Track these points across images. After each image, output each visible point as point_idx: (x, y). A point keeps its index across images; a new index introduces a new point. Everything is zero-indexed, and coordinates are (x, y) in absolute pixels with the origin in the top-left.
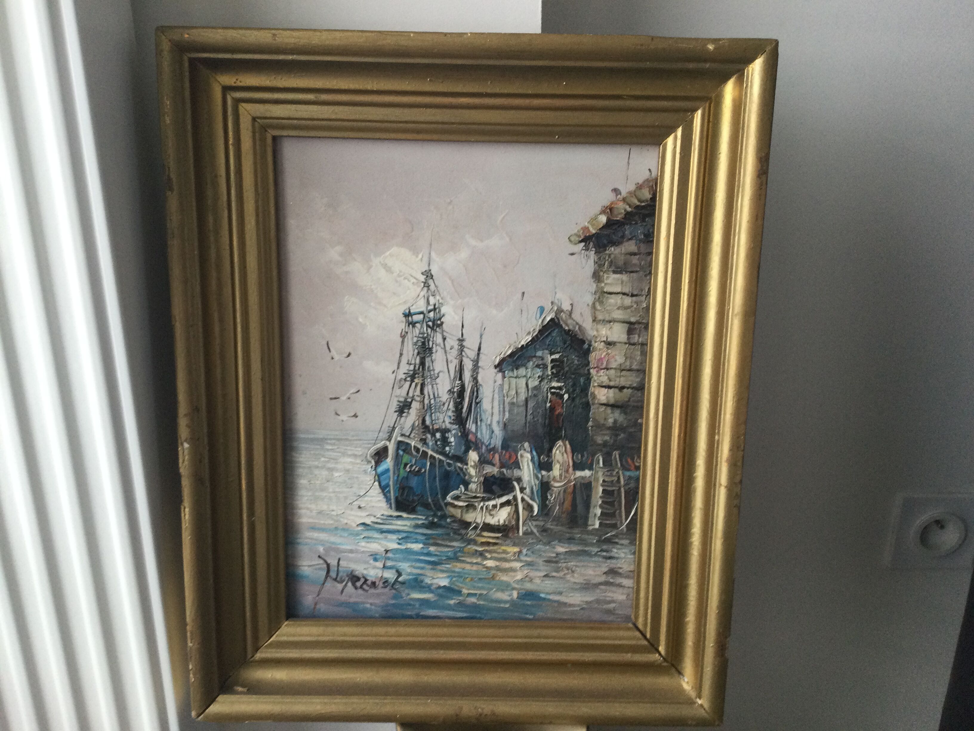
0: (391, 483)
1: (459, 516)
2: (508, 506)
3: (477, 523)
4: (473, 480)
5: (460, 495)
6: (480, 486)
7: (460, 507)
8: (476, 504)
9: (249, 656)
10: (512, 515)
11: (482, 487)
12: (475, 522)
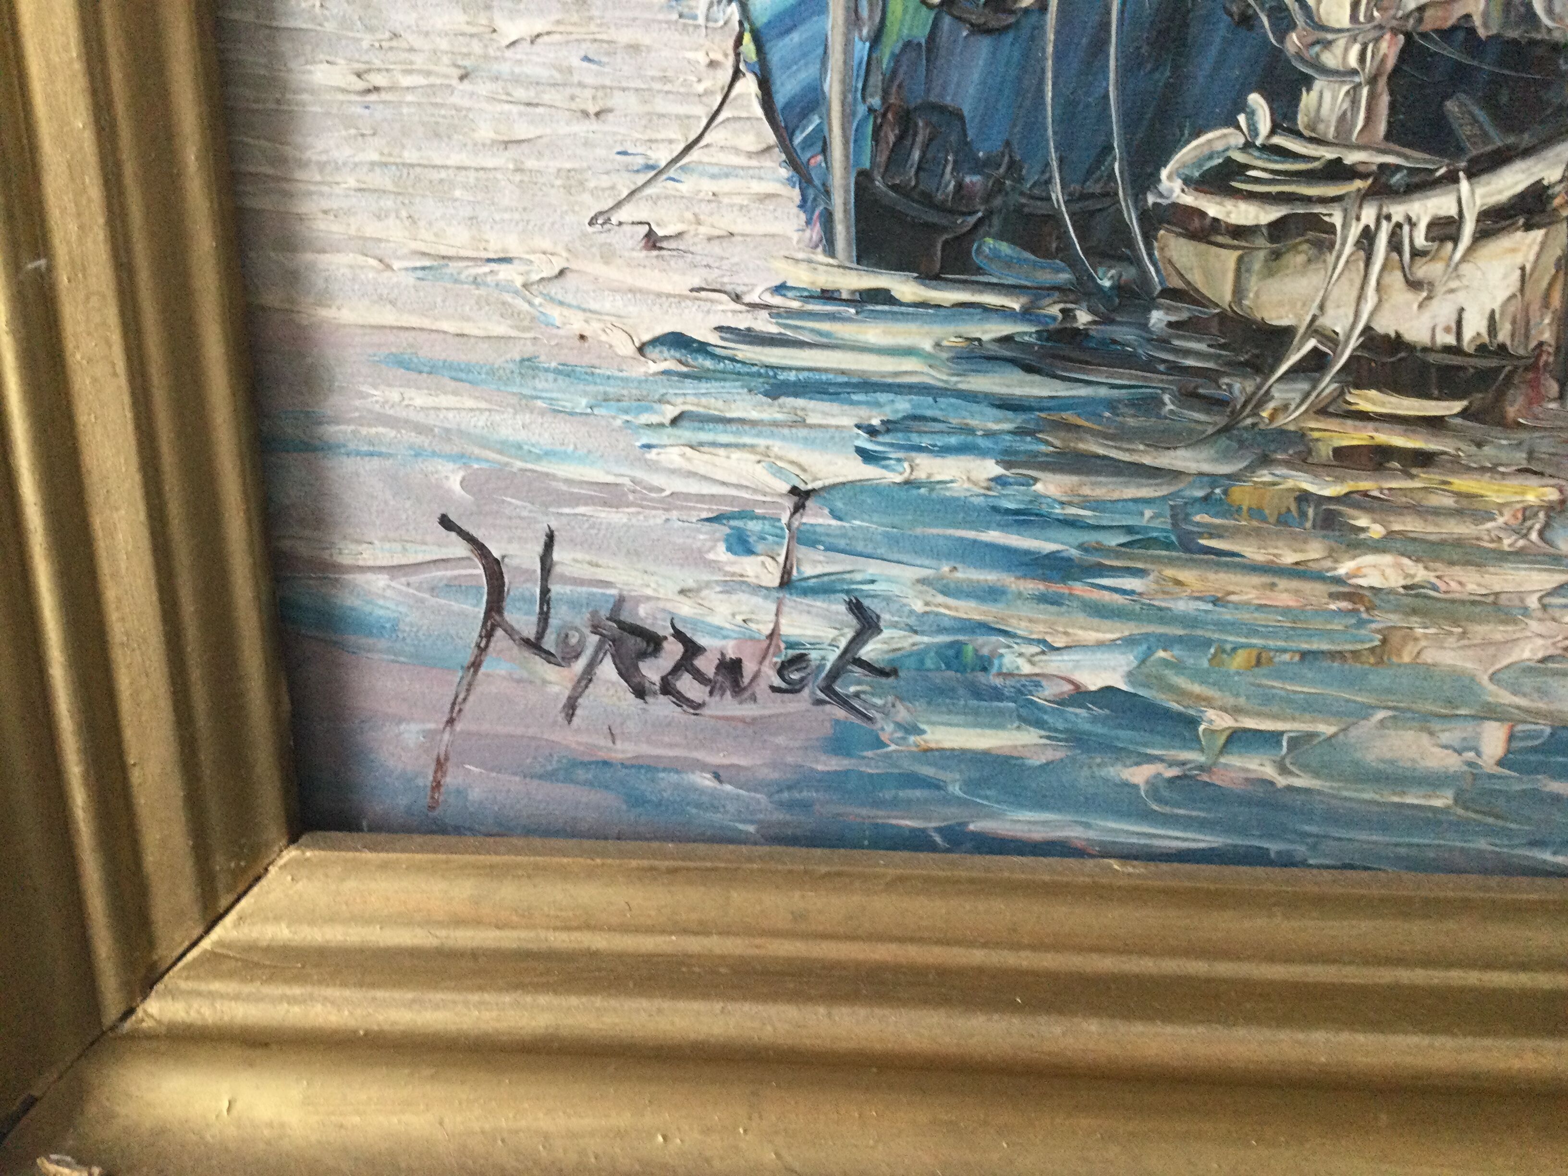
0: (833, 87)
1: (1223, 293)
2: (1528, 227)
3: (1331, 339)
4: (1330, 59)
5: (1240, 157)
6: (1372, 97)
7: (1239, 232)
8: (1337, 219)
9: (112, 1008)
10: (1544, 284)
11: (1385, 100)
12: (1313, 329)
